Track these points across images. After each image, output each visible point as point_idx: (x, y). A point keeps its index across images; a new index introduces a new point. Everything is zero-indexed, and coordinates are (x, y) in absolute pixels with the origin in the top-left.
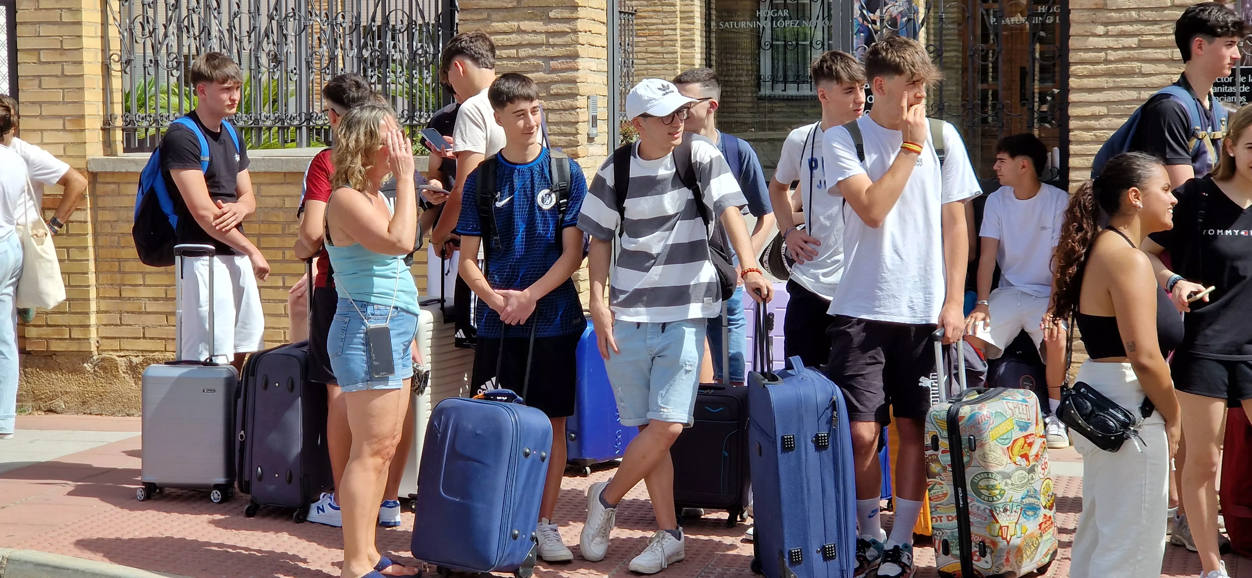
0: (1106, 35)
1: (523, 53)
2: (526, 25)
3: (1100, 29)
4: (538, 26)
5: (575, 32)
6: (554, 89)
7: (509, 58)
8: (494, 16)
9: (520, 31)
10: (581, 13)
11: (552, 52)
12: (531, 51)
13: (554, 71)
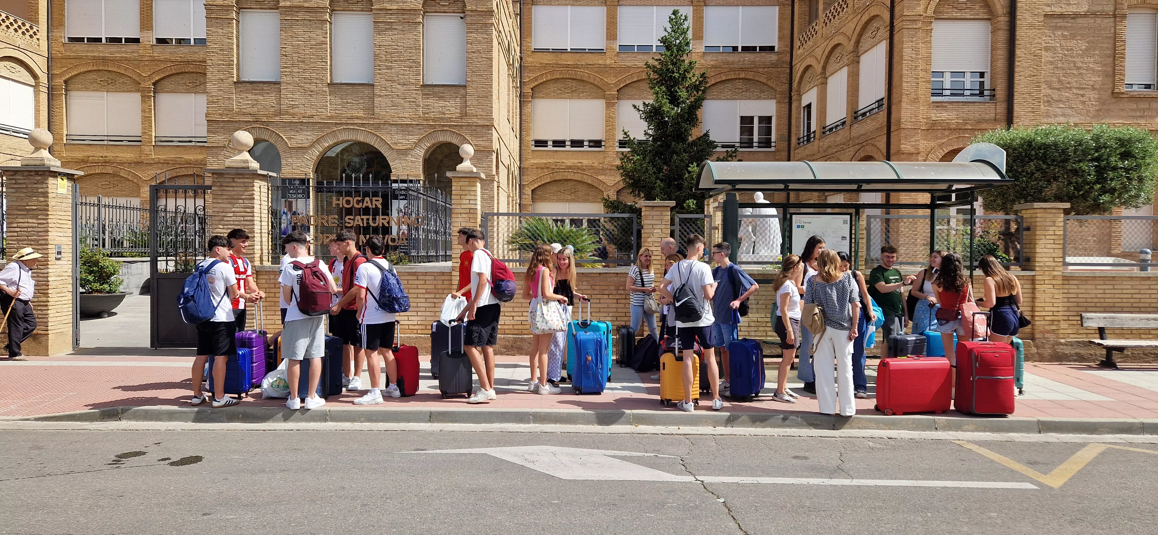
0: (223, 228)
1: (29, 230)
2: (30, 220)
3: (221, 227)
4: (34, 221)
5: (48, 223)
6: (40, 242)
7: (24, 231)
8: (19, 217)
9: (28, 222)
10: (50, 217)
11: (39, 230)
12: (32, 229)
13: (40, 236)
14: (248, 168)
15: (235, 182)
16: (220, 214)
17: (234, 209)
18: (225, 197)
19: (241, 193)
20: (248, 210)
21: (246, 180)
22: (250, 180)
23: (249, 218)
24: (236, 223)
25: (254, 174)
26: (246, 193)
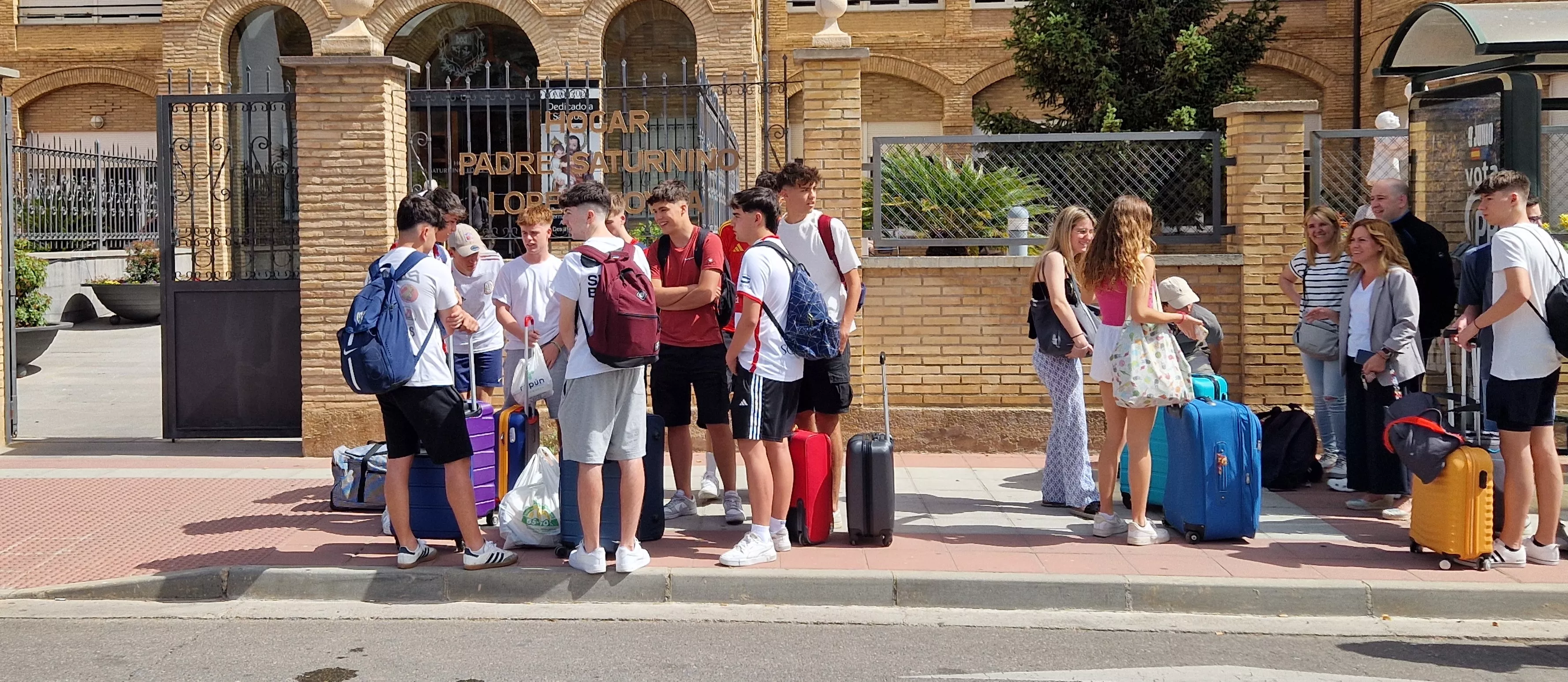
14: (368, 53)
15: (344, 84)
16: (314, 153)
17: (342, 143)
18: (323, 117)
19: (356, 107)
20: (373, 143)
21: (368, 80)
22: (375, 80)
23: (374, 161)
24: (349, 171)
25: (384, 66)
26: (367, 108)
